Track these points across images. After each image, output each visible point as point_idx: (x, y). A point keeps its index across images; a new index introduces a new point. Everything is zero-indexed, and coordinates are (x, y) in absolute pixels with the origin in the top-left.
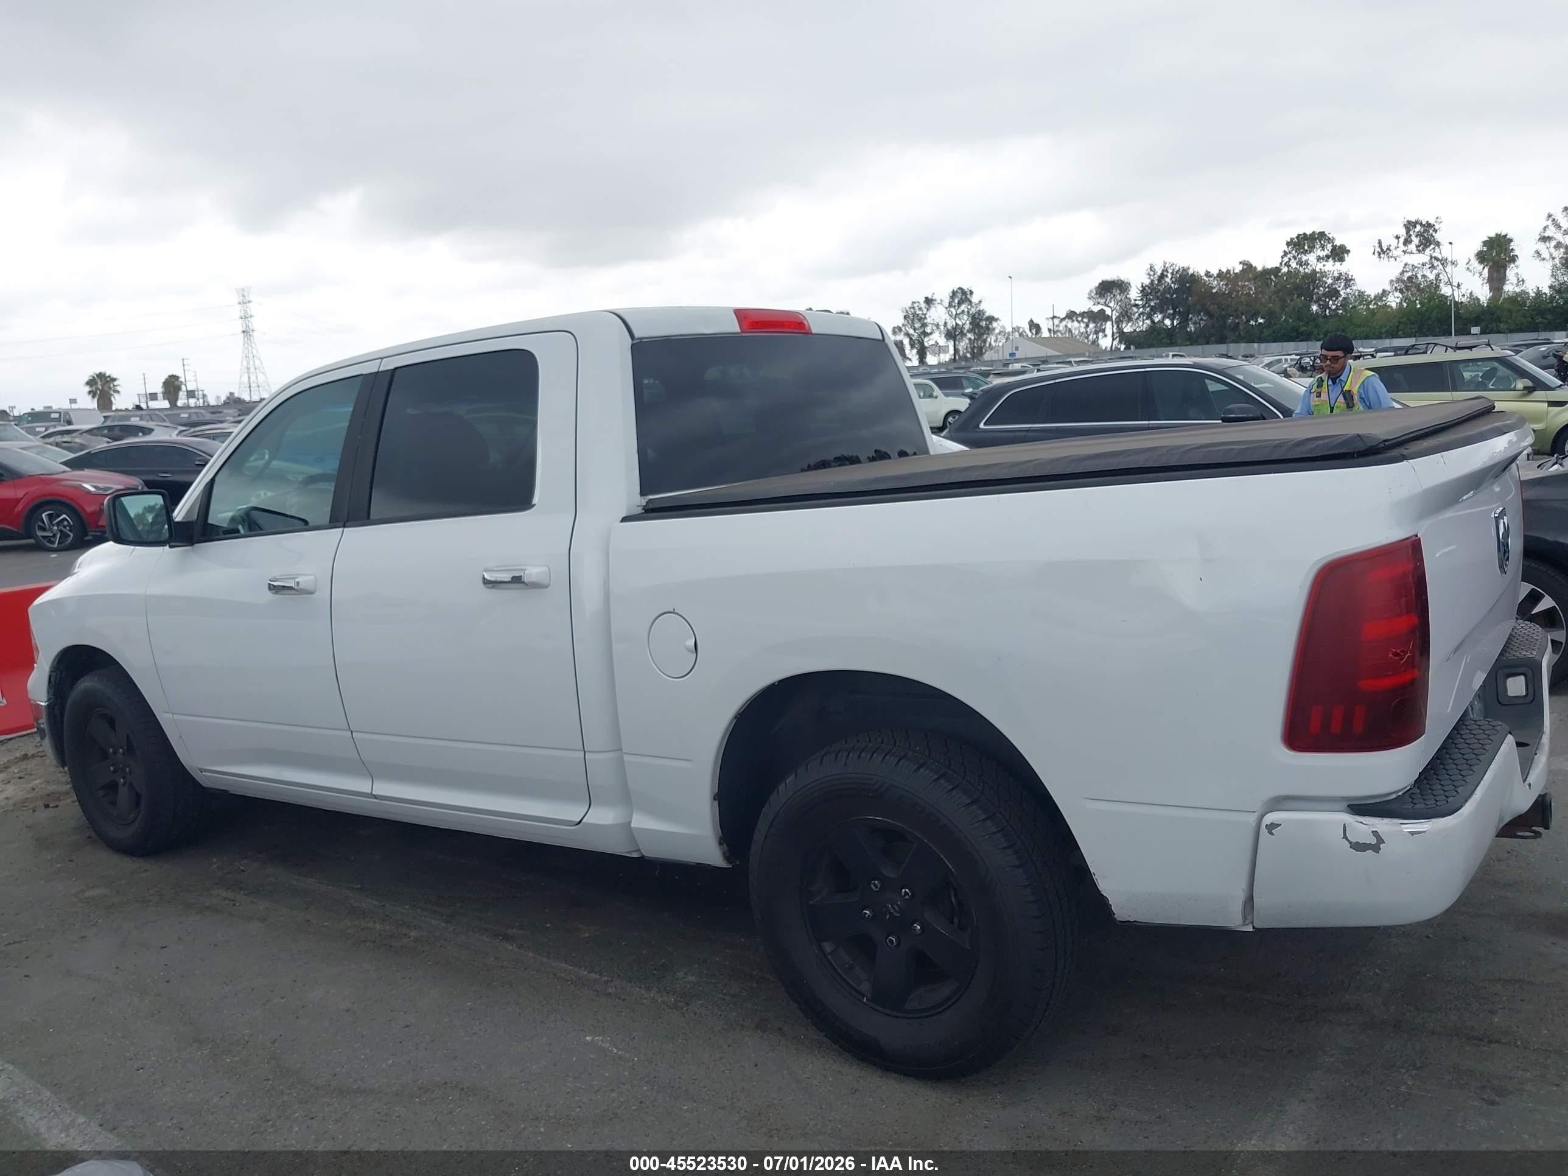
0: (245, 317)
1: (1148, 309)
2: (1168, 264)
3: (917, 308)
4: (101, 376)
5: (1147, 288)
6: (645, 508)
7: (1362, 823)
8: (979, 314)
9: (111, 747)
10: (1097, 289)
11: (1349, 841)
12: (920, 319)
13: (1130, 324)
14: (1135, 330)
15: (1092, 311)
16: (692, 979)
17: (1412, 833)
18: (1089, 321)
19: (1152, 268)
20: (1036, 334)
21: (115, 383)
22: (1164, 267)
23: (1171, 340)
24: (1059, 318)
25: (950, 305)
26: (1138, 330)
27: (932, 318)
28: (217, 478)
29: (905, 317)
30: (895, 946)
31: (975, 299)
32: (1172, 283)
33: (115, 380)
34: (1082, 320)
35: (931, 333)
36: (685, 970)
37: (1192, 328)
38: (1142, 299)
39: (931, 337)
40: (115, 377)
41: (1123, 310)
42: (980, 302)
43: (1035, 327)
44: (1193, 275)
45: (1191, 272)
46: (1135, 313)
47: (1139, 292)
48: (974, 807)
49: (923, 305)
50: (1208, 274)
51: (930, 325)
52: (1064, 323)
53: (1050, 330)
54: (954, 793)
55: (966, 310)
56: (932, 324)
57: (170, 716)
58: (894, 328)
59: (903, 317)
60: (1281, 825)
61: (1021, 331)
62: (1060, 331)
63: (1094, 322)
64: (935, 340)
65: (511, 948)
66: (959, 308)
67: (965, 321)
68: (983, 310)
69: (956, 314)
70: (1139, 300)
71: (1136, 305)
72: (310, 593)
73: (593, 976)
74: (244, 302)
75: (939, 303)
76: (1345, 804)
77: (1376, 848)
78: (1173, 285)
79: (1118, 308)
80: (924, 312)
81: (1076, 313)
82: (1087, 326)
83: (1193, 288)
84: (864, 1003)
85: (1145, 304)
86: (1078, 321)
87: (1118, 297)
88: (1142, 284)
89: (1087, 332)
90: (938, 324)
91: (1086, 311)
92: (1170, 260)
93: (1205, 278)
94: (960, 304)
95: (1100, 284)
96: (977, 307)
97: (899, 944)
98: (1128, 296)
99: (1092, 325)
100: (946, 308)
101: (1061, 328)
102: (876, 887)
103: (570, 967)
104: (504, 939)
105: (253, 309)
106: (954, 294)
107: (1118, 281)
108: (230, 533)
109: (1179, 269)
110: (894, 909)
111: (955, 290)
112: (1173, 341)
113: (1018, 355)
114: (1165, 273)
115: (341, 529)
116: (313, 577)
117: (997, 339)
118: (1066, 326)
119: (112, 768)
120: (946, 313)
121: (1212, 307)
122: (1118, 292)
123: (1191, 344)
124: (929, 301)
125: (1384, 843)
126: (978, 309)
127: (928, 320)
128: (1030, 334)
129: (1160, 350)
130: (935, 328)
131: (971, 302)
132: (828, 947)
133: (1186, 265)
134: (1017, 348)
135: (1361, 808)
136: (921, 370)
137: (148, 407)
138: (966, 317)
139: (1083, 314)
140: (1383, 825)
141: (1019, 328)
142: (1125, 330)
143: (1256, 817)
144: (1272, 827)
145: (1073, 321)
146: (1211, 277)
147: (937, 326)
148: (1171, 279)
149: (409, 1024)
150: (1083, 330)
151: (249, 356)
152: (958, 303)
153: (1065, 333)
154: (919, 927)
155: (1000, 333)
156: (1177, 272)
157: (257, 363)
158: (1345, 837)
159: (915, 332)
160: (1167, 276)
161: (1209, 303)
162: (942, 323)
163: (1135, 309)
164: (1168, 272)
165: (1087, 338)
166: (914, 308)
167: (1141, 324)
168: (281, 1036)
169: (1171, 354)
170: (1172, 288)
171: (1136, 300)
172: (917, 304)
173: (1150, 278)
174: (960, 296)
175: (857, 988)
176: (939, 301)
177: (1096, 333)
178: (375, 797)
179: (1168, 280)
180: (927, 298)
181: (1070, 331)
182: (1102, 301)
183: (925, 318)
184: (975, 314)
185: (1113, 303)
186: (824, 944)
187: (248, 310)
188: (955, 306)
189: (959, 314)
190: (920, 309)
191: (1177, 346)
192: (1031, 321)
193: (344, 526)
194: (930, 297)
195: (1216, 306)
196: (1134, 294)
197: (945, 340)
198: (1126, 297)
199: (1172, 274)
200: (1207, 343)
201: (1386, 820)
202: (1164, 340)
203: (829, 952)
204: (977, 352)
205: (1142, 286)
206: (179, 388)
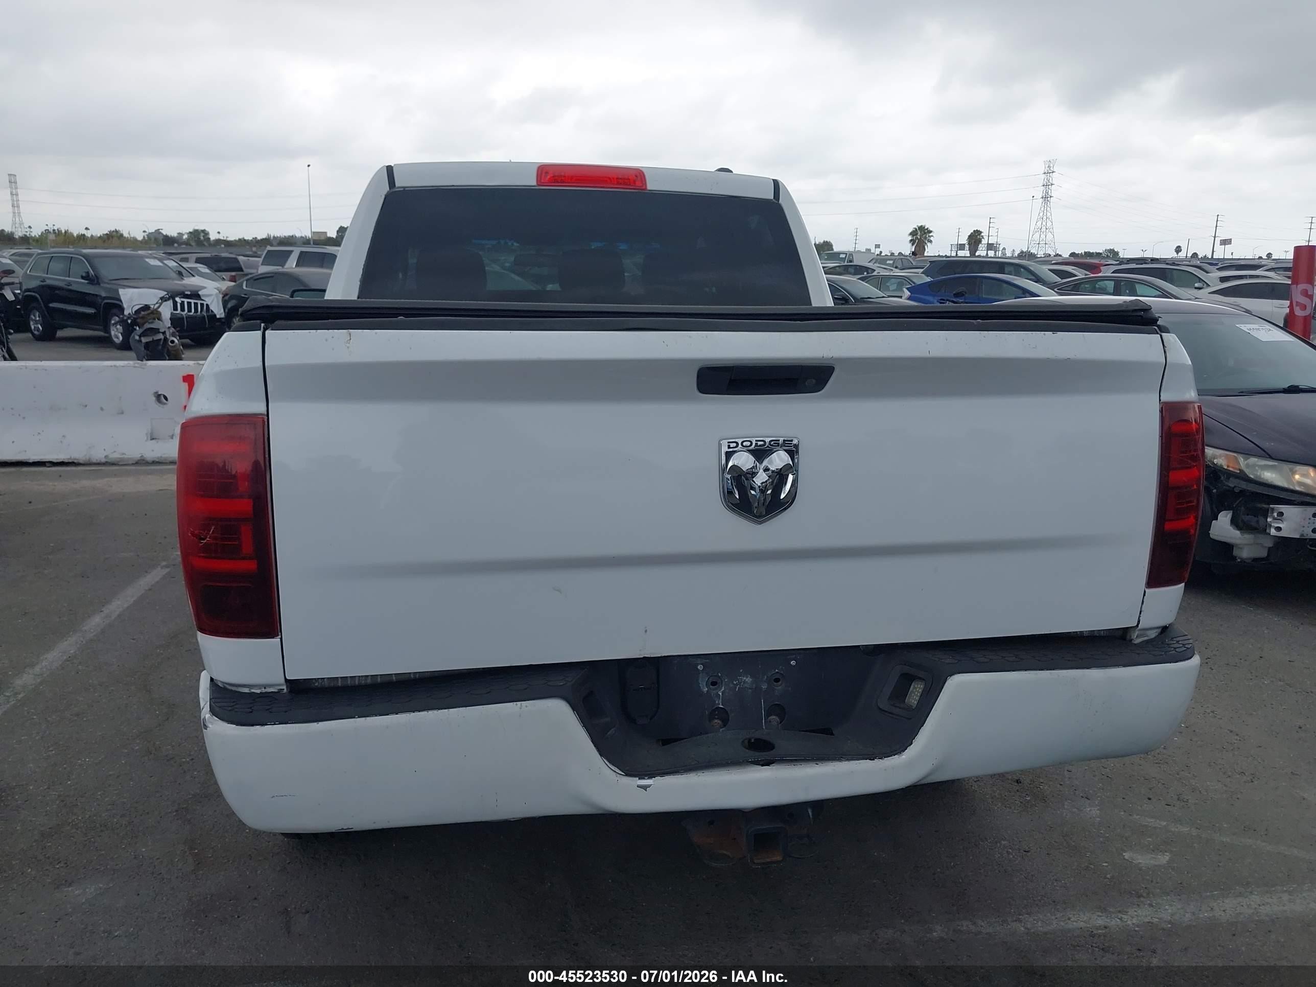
0: (1047, 185)
4: (922, 228)
21: (930, 235)
33: (931, 232)
40: (931, 229)
74: (1049, 172)
105: (1055, 178)
137: (957, 254)
151: (1045, 217)
157: (1049, 224)
187: (1051, 179)
206: (980, 241)
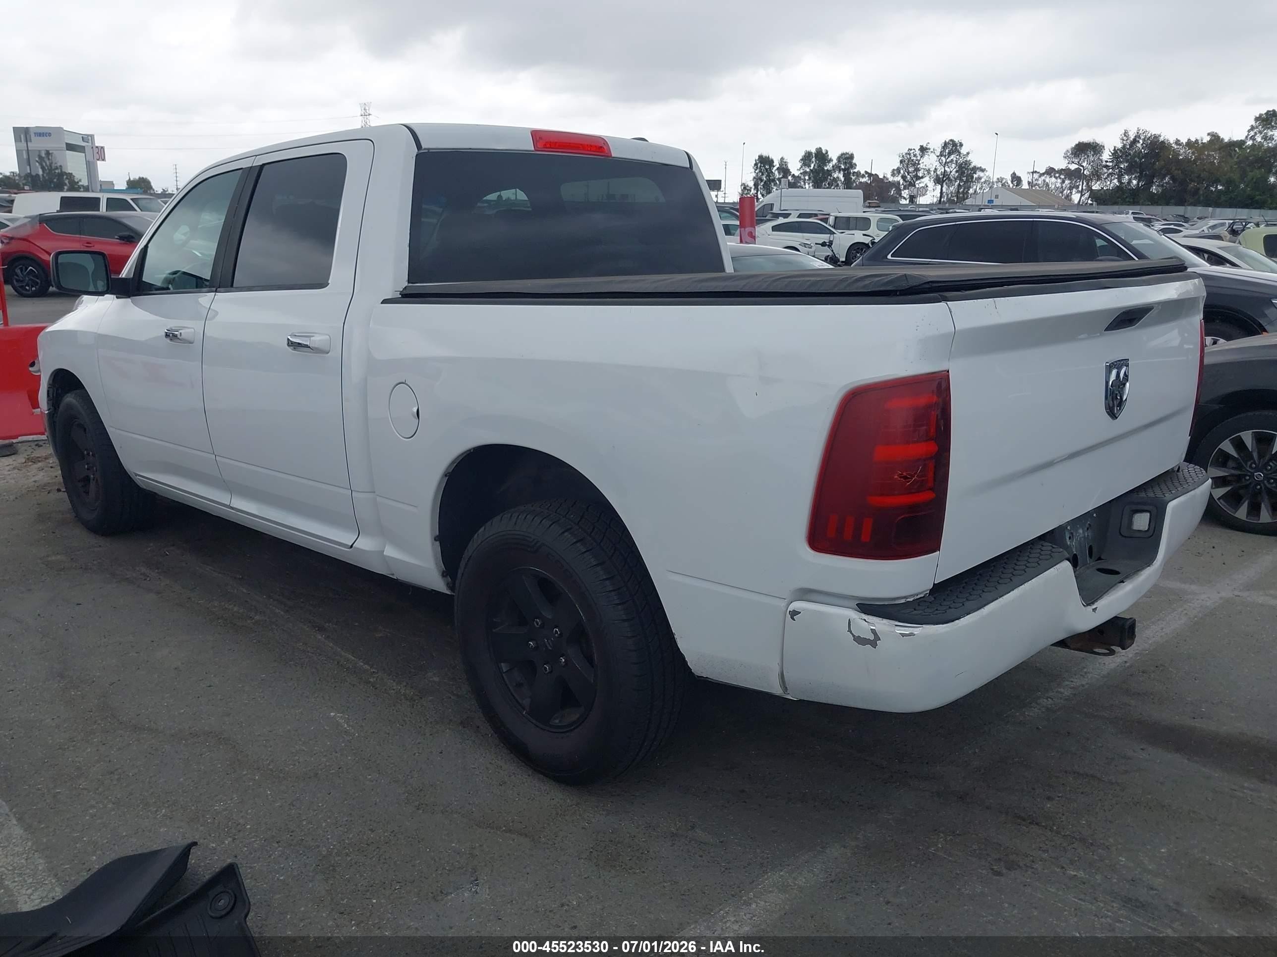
1: (1117, 171)
2: (1141, 131)
3: (912, 154)
5: (1118, 151)
6: (402, 293)
7: (865, 620)
8: (966, 164)
9: (86, 450)
10: (1073, 149)
11: (852, 634)
12: (914, 165)
13: (1098, 183)
14: (1102, 188)
15: (1069, 169)
16: (436, 679)
17: (903, 635)
18: (1065, 178)
19: (1126, 133)
20: (1016, 186)
22: (1138, 133)
23: (1133, 199)
24: (1039, 173)
25: (941, 155)
26: (1105, 188)
27: (924, 164)
28: (149, 245)
29: (901, 162)
30: (548, 673)
31: (964, 151)
32: (1143, 148)
34: (1059, 176)
35: (922, 177)
36: (435, 672)
37: (1154, 189)
38: (1112, 162)
39: (922, 180)
41: (1095, 169)
42: (968, 153)
43: (1016, 179)
44: (1163, 142)
45: (1161, 139)
46: (1105, 173)
47: (1111, 154)
48: (599, 568)
49: (918, 152)
50: (1177, 142)
51: (922, 170)
52: (1043, 178)
53: (1029, 183)
54: (585, 555)
55: (955, 159)
56: (924, 169)
57: (114, 429)
58: (894, 170)
59: (899, 161)
60: (800, 613)
61: (1004, 182)
62: (1038, 185)
63: (1070, 179)
64: (925, 183)
65: (320, 637)
66: (948, 157)
67: (952, 170)
68: (969, 161)
69: (946, 162)
70: (1110, 162)
71: (1106, 166)
72: (192, 343)
73: (367, 667)
75: (932, 152)
76: (854, 604)
77: (873, 643)
78: (1143, 151)
79: (1090, 167)
80: (919, 158)
81: (1055, 169)
82: (1063, 182)
83: (1162, 154)
84: (523, 715)
85: (1115, 166)
86: (1055, 177)
87: (1092, 158)
88: (1115, 147)
89: (1062, 187)
90: (929, 170)
91: (1064, 168)
92: (1143, 127)
93: (1173, 145)
94: (950, 154)
95: (1077, 145)
96: (964, 158)
97: (551, 672)
98: (1100, 158)
99: (1067, 182)
100: (938, 156)
101: (1040, 182)
102: (538, 625)
103: (353, 658)
104: (318, 630)
106: (946, 145)
107: (1093, 143)
108: (163, 289)
109: (1151, 136)
110: (549, 644)
111: (947, 141)
112: (1136, 200)
113: (996, 202)
114: (1138, 139)
115: (214, 294)
116: (193, 330)
117: (982, 187)
118: (1044, 181)
119: (86, 466)
120: (936, 161)
121: (1176, 172)
122: (1092, 153)
123: (1152, 204)
124: (923, 150)
125: (880, 640)
126: (965, 159)
127: (921, 166)
128: (1011, 185)
129: (1122, 208)
130: (926, 173)
131: (960, 153)
132: (504, 667)
133: (1157, 132)
134: (997, 197)
135: (868, 608)
136: (909, 208)
138: (954, 166)
139: (1061, 172)
140: (881, 625)
141: (1002, 179)
142: (1093, 188)
143: (786, 603)
144: (794, 614)
145: (1051, 177)
146: (1180, 145)
147: (929, 171)
148: (1142, 144)
149: (212, 685)
150: (1058, 185)
152: (948, 153)
153: (1043, 187)
154: (563, 660)
155: (985, 182)
156: (1148, 139)
158: (850, 631)
159: (908, 175)
160: (1139, 142)
161: (1174, 168)
162: (932, 169)
163: (1105, 170)
164: (1140, 138)
165: (1062, 192)
166: (909, 154)
167: (1109, 183)
168: (119, 680)
169: (1131, 212)
170: (1142, 152)
171: (1107, 162)
172: (913, 151)
173: (1123, 143)
174: (951, 148)
175: (520, 702)
176: (932, 150)
177: (1071, 188)
178: (232, 508)
179: (1139, 145)
180: (922, 147)
181: (1047, 185)
182: (1076, 161)
183: (919, 164)
184: (962, 164)
185: (1086, 162)
186: (502, 664)
188: (945, 156)
189: (949, 163)
190: (915, 156)
191: (1139, 205)
192: (1014, 174)
193: (216, 291)
194: (925, 146)
195: (1180, 172)
196: (1106, 156)
197: (934, 184)
198: (1099, 158)
199: (1144, 140)
200: (1167, 204)
201: (885, 621)
202: (1127, 200)
203: (504, 671)
204: (961, 197)
205: (1115, 149)
